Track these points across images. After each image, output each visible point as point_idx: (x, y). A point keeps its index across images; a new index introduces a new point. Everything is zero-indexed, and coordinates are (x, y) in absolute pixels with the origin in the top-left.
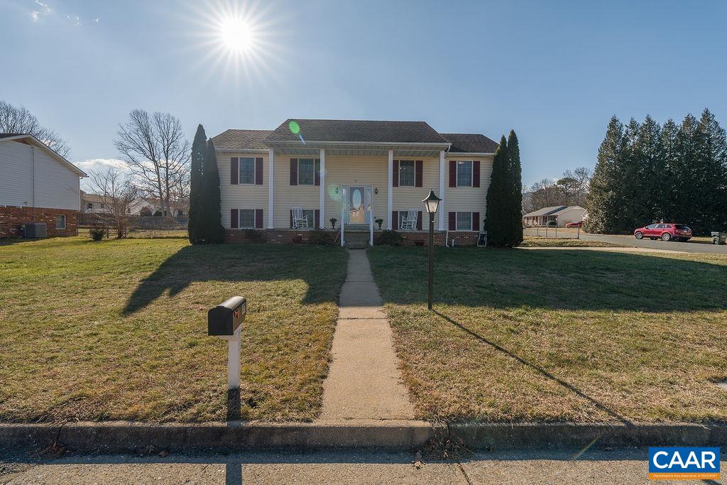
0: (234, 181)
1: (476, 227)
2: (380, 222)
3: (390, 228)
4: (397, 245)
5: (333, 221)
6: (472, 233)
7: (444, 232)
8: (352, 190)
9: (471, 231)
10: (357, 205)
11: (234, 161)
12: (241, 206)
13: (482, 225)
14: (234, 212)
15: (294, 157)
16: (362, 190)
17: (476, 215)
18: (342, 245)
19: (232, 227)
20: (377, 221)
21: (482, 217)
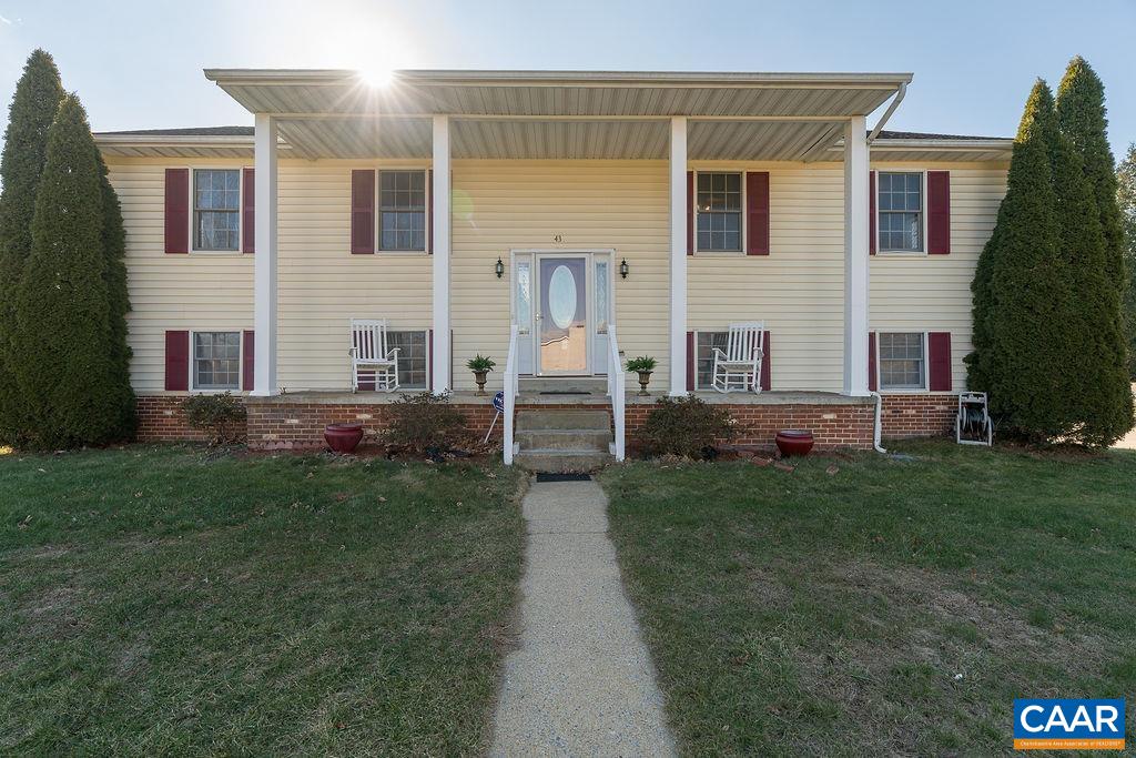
0: (175, 242)
1: (941, 379)
2: (643, 367)
3: (678, 390)
4: (710, 454)
5: (481, 367)
6: (927, 398)
7: (867, 403)
8: (548, 266)
9: (927, 391)
10: (563, 316)
11: (175, 181)
12: (196, 321)
13: (959, 372)
14: (176, 341)
15: (363, 164)
16: (577, 265)
17: (941, 342)
18: (508, 459)
19: (168, 387)
20: (632, 366)
21: (960, 348)
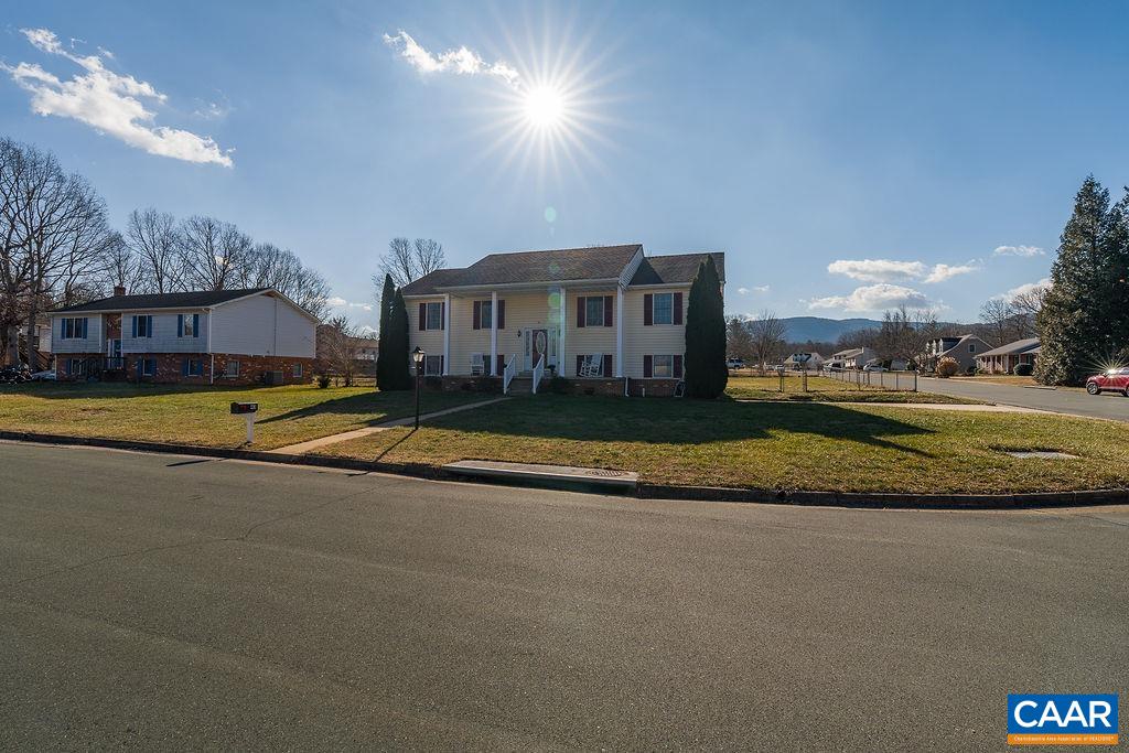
0: (422, 328)
1: (677, 373)
2: (552, 367)
6: (673, 380)
7: (621, 380)
13: (683, 370)
16: (546, 332)
17: (677, 359)
18: (505, 393)
